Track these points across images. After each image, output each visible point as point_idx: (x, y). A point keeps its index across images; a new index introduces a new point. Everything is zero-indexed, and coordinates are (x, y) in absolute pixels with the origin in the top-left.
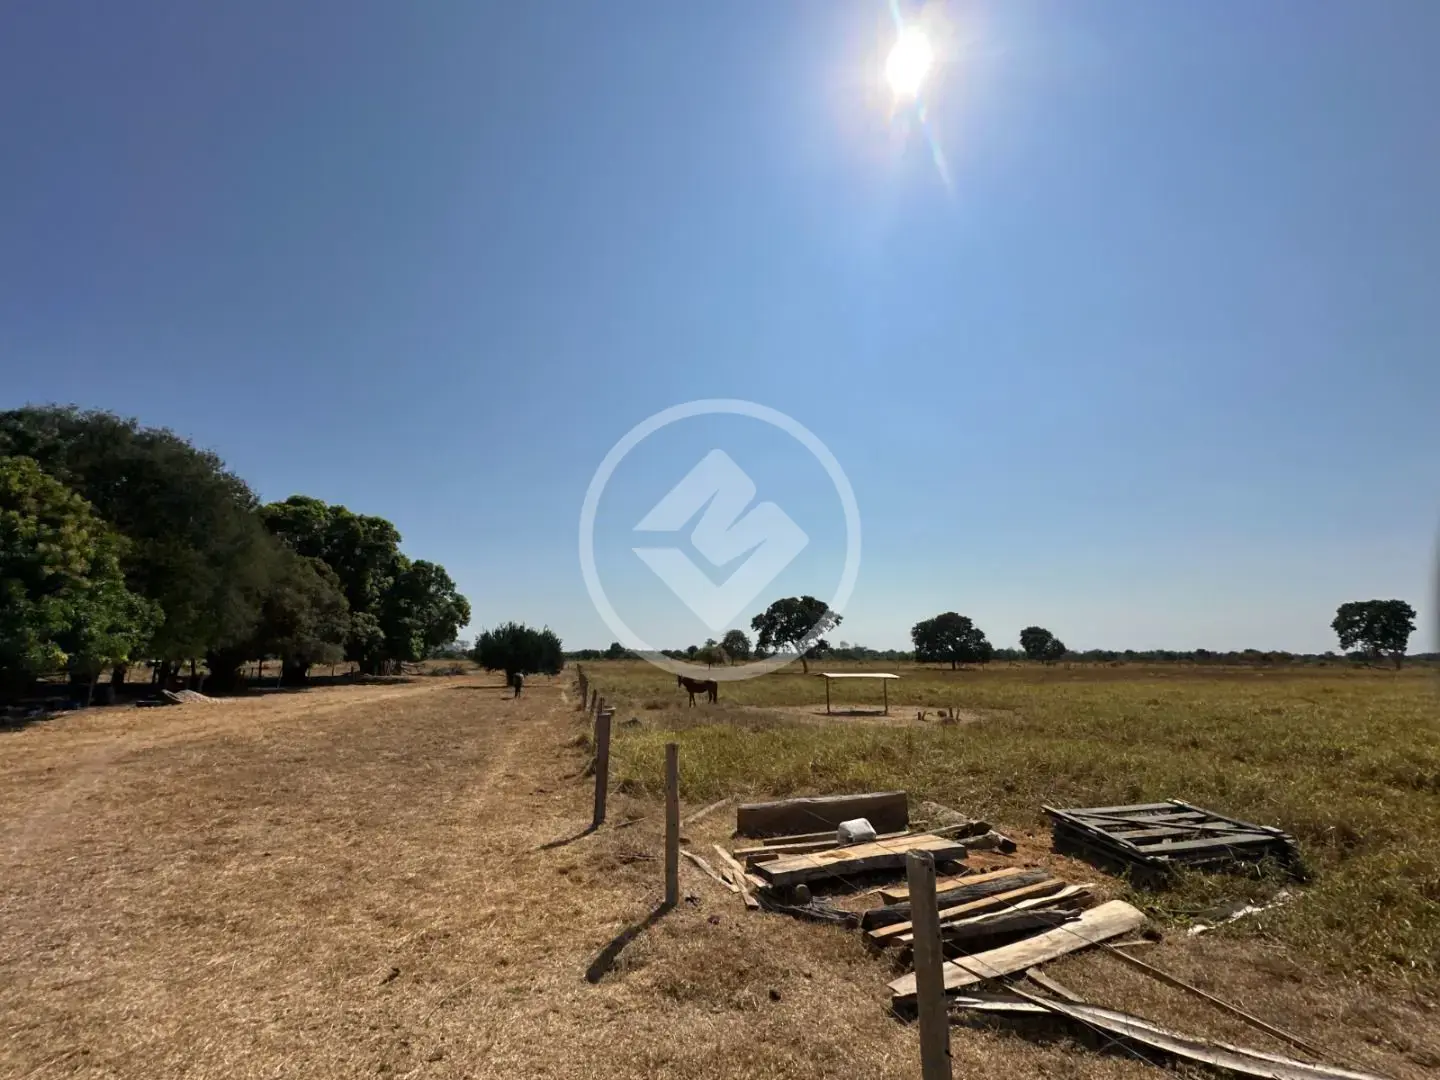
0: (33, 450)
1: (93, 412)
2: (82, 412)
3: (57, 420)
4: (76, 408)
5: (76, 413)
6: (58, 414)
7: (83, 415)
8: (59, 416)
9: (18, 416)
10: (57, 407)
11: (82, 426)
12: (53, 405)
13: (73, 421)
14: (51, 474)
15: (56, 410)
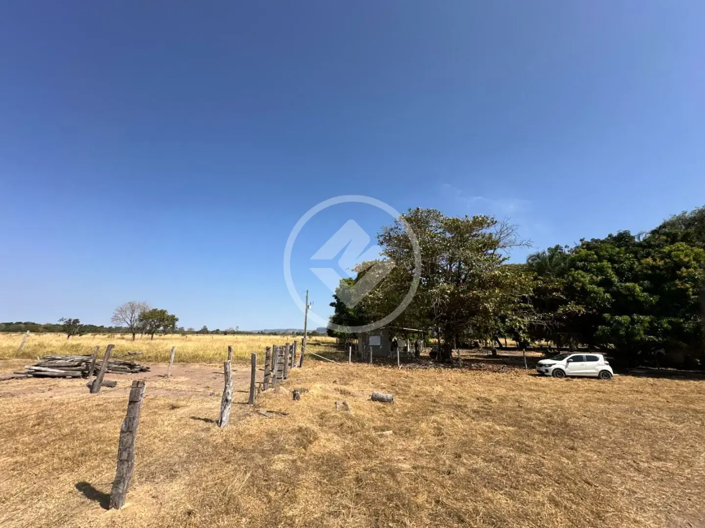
0: (679, 238)
1: (695, 210)
2: (690, 213)
3: (680, 221)
4: (686, 212)
5: (687, 215)
6: (679, 219)
7: (691, 214)
8: (680, 219)
9: (663, 226)
10: (677, 215)
11: (694, 219)
12: (675, 216)
13: (688, 219)
14: (694, 246)
15: (677, 217)
